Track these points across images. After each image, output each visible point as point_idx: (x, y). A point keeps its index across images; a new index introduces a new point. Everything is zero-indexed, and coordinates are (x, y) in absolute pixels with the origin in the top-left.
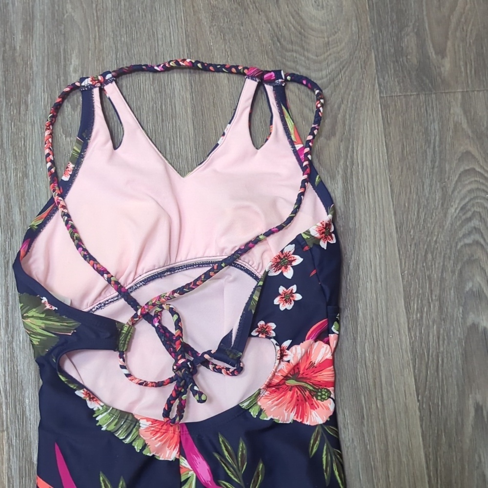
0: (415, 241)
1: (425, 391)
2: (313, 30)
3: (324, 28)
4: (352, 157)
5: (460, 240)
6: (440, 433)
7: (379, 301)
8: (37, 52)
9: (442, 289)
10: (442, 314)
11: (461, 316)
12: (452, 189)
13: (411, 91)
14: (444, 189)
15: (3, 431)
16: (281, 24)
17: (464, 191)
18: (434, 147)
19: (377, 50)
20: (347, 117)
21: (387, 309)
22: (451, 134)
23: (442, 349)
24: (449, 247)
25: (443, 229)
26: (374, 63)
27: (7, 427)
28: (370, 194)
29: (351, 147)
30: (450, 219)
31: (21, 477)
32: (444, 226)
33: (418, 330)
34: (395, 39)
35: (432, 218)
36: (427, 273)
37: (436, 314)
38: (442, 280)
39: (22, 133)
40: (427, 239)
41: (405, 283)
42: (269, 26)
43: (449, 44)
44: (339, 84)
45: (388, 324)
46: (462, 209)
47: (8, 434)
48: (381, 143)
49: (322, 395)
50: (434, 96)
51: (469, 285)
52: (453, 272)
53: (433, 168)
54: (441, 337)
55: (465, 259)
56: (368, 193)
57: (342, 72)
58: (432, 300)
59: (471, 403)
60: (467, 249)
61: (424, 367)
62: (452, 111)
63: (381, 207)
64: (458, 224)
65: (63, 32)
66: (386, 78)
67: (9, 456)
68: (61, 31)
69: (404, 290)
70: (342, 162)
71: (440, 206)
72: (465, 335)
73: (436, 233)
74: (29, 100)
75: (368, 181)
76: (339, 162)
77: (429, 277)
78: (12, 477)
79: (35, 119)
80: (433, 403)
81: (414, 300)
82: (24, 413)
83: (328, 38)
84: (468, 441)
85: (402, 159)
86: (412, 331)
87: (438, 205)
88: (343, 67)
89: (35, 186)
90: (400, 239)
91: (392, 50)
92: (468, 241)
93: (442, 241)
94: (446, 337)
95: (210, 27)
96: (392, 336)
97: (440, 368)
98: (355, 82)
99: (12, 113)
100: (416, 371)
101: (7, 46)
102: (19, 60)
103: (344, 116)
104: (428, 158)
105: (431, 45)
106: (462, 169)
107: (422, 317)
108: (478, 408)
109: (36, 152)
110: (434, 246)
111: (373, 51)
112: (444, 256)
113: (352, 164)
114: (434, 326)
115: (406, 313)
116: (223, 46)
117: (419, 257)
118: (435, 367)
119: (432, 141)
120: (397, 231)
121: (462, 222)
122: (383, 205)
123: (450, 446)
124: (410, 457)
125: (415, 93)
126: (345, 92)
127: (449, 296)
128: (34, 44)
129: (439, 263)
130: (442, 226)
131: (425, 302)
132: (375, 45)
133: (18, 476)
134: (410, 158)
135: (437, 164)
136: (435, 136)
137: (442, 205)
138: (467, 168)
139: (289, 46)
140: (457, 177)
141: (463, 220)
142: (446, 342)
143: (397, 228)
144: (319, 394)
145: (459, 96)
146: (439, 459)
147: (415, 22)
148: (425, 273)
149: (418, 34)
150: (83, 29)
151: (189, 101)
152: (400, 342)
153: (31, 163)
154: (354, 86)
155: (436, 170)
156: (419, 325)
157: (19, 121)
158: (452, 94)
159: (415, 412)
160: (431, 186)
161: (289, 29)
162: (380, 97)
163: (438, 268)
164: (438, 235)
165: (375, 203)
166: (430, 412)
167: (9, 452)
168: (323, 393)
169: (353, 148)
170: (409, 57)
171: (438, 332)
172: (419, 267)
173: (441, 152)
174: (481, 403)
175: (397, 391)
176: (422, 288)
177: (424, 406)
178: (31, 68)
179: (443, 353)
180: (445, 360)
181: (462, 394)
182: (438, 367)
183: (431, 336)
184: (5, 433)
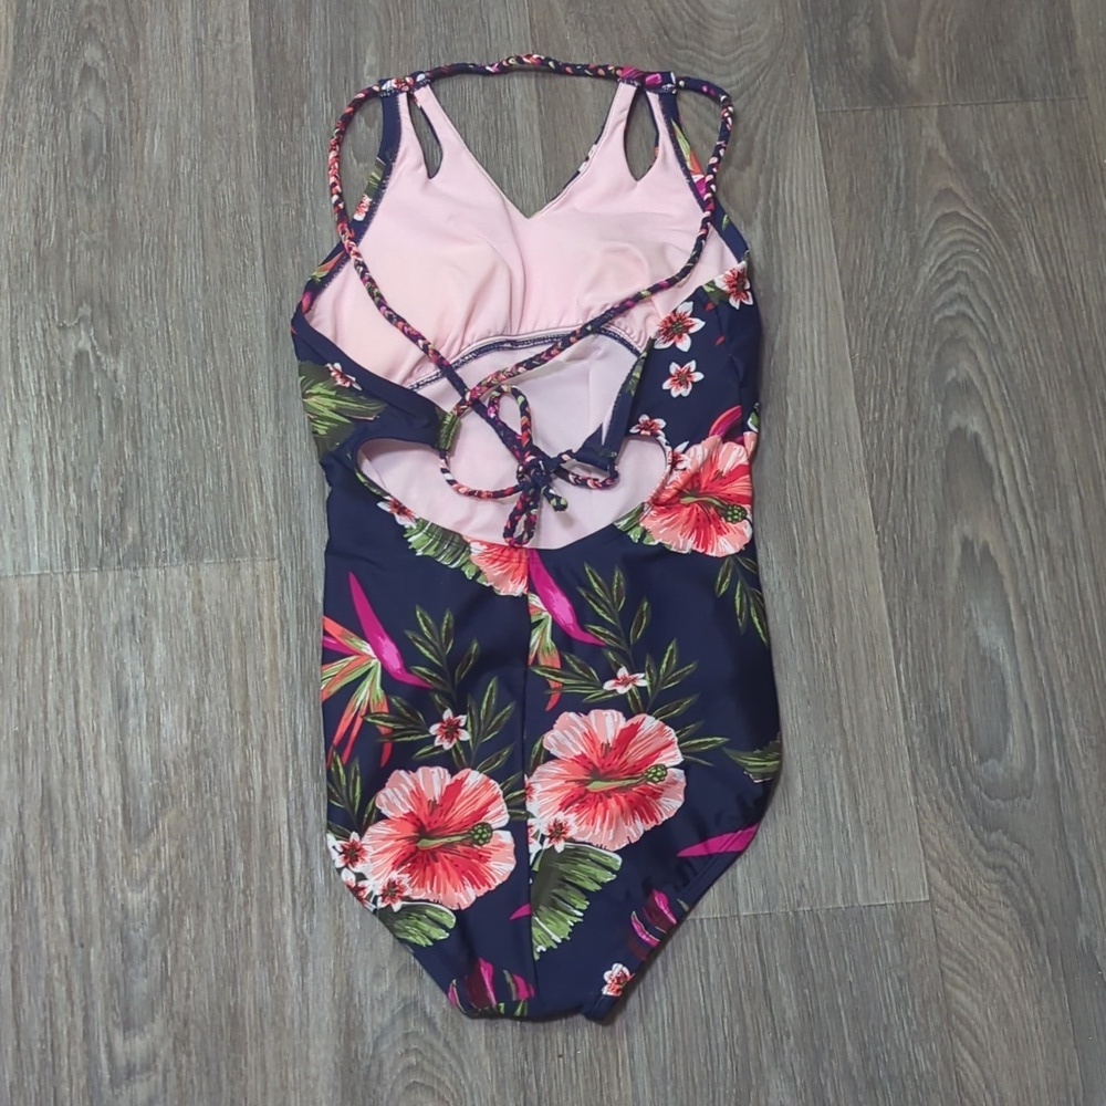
0: (871, 311)
1: (886, 520)
2: (714, 18)
3: (733, 16)
4: (776, 194)
5: (937, 311)
6: (910, 578)
7: (818, 394)
8: (316, 47)
9: (912, 380)
10: (911, 413)
11: (940, 416)
12: (925, 239)
13: (863, 105)
14: (913, 241)
15: (273, 559)
16: (670, 11)
17: (942, 244)
18: (898, 181)
19: (812, 47)
20: (769, 138)
21: (829, 404)
22: (923, 162)
23: (911, 462)
24: (921, 321)
25: (912, 296)
26: (807, 65)
28: (804, 246)
29: (774, 180)
30: (922, 281)
31: (299, 622)
32: (913, 292)
33: (876, 435)
34: (838, 32)
35: (895, 280)
36: (889, 357)
37: (902, 413)
38: (912, 366)
39: (296, 157)
40: (888, 310)
41: (856, 369)
42: (652, 13)
43: (919, 40)
44: (755, 94)
45: (831, 427)
46: (940, 267)
47: (280, 562)
48: (818, 176)
49: (734, 514)
50: (896, 111)
51: (952, 374)
52: (928, 355)
53: (896, 211)
54: (910, 445)
55: (945, 338)
56: (801, 244)
57: (761, 78)
58: (896, 393)
59: (955, 537)
60: (948, 323)
61: (885, 486)
62: (924, 133)
63: (820, 263)
64: (934, 289)
65: (353, 20)
66: (826, 86)
67: (283, 593)
68: (350, 20)
69: (855, 381)
70: (761, 202)
71: (907, 264)
72: (947, 443)
73: (902, 302)
74: (305, 112)
75: (800, 228)
76: (757, 201)
77: (892, 361)
78: (287, 621)
79: (314, 138)
80: (899, 537)
81: (869, 393)
82: (302, 534)
83: (739, 30)
84: (952, 589)
85: (850, 199)
86: (866, 436)
87: (905, 261)
88: (762, 71)
89: (315, 229)
90: (848, 308)
91: (834, 48)
92: (949, 312)
93: (911, 313)
94: (917, 446)
95: (565, 16)
96: (838, 443)
97: (909, 487)
98: (780, 91)
99: (281, 129)
100: (874, 491)
101: (273, 39)
102: (289, 57)
103: (764, 138)
104: (889, 196)
105: (891, 40)
106: (939, 213)
107: (881, 416)
108: (967, 544)
109: (316, 182)
110: (899, 319)
111: (805, 49)
112: (915, 334)
113: (777, 203)
114: (899, 429)
115: (859, 411)
116: (585, 40)
117: (877, 333)
118: (902, 487)
119: (895, 174)
120: (844, 297)
121: (941, 286)
122: (822, 263)
123: (925, 596)
124: (865, 611)
125: (869, 108)
126: (765, 105)
127: (921, 389)
128: (311, 36)
129: (906, 343)
130: (911, 292)
131: (886, 396)
132: (808, 41)
133: (295, 621)
134: (862, 196)
135: (902, 206)
136: (899, 168)
137: (911, 263)
138: (947, 211)
139: (682, 42)
140: (933, 222)
141: (942, 283)
142: (918, 452)
143: (843, 293)
144: (730, 513)
145: (935, 113)
146: (908, 613)
147: (869, 8)
148: (886, 357)
149: (871, 25)
150: (382, 16)
151: (536, 116)
152: (849, 450)
153: (308, 197)
154: (779, 97)
155: (901, 213)
156: (878, 427)
157: (292, 139)
158: (924, 109)
159: (873, 546)
160: (893, 235)
161: (681, 18)
162: (817, 112)
163: (906, 350)
164: (904, 304)
165: (811, 259)
166: (895, 548)
167: (283, 588)
168: (736, 512)
169: (777, 182)
170: (859, 57)
171: (906, 438)
172: (876, 348)
173: (907, 188)
174: (970, 538)
175: (845, 520)
176: (881, 377)
177: (886, 540)
178: (308, 68)
179: (913, 466)
180: (917, 477)
181: (943, 525)
182: (905, 487)
183: (895, 444)
184: (276, 561)
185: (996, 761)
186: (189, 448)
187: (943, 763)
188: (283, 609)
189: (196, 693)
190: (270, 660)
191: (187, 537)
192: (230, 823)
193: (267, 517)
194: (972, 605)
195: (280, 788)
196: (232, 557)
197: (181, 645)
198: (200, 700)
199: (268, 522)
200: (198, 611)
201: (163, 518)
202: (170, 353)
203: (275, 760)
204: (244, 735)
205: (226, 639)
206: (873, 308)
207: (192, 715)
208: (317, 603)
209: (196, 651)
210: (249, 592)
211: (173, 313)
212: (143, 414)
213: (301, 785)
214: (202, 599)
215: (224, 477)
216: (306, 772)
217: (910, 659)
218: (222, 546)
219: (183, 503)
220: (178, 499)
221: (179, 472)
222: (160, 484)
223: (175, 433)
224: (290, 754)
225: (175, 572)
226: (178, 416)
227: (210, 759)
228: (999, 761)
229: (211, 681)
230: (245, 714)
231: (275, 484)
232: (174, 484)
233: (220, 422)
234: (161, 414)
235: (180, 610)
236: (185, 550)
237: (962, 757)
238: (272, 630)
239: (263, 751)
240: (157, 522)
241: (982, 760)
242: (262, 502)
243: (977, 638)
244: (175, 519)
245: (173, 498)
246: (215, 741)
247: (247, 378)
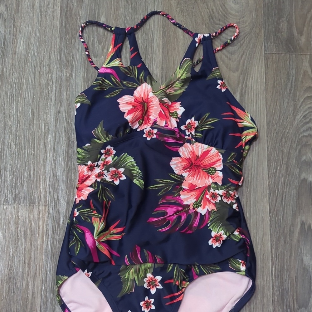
0: (276, 131)
1: (274, 212)
2: (231, 15)
3: (237, 14)
4: (246, 83)
5: (301, 133)
6: (280, 235)
7: (253, 161)
8: (84, 13)
9: (289, 158)
10: (287, 171)
11: (298, 174)
12: (299, 105)
13: (282, 52)
14: (295, 105)
15: (46, 206)
16: (215, 10)
17: (306, 107)
18: (292, 82)
19: (265, 28)
20: (246, 62)
21: (257, 165)
22: (302, 76)
23: (285, 190)
24: (295, 136)
25: (293, 126)
26: (263, 35)
27: (48, 204)
28: (254, 104)
29: (246, 78)
30: (297, 121)
31: (53, 231)
32: (293, 125)
33: (273, 178)
34: (276, 24)
35: (287, 120)
36: (282, 149)
37: (284, 171)
38: (289, 153)
39: (72, 54)
40: (283, 131)
41: (268, 153)
42: (208, 10)
43: (305, 29)
44: (242, 44)
45: (257, 174)
46: (304, 117)
47: (49, 207)
48: (262, 77)
50: (294, 55)
51: (304, 158)
52: (296, 150)
53: (290, 93)
54: (286, 184)
55: (303, 144)
57: (245, 38)
58: (283, 164)
59: (299, 221)
60: (305, 138)
61: (275, 198)
62: (303, 64)
63: (259, 111)
64: (301, 124)
65: (98, 4)
66: (269, 43)
67: (48, 219)
68: (97, 4)
69: (268, 157)
70: (240, 86)
71: (292, 114)
72: (299, 184)
73: (288, 128)
74: (77, 37)
75: (254, 97)
76: (239, 85)
77: (282, 151)
78: (48, 230)
79: (79, 47)
80: (278, 218)
81: (273, 162)
82: (58, 197)
83: (239, 20)
84: (295, 241)
85: (274, 87)
86: (270, 178)
88: (246, 36)
89: (76, 82)
90: (268, 129)
91: (274, 29)
92: (305, 134)
93: (291, 133)
94: (288, 184)
95: (176, 8)
96: (259, 180)
97: (284, 200)
98: (252, 44)
99: (67, 43)
100: (270, 200)
101: (68, 8)
102: (73, 16)
103: (244, 61)
104: (288, 88)
105: (295, 28)
106: (306, 96)
107: (276, 172)
108: (303, 224)
109: (78, 64)
110: (287, 135)
111: (263, 28)
112: (292, 141)
113: (246, 87)
114: (282, 177)
115: (268, 169)
116: (182, 19)
117: (278, 140)
118: (281, 199)
119: (291, 79)
120: (267, 125)
121: (303, 124)
122: (260, 110)
123: (285, 242)
124: (262, 246)
125: (284, 53)
126: (245, 49)
127: (292, 163)
128: (82, 9)
129: (288, 144)
131: (279, 164)
132: (264, 26)
133: (51, 230)
134: (278, 86)
135: (292, 91)
136: (293, 77)
137: (293, 113)
138: (309, 95)
139: (218, 22)
140: (303, 99)
141: (304, 122)
142: (288, 186)
143: (267, 123)
145: (308, 57)
146: (278, 248)
147: (288, 15)
148: (280, 149)
149: (288, 22)
150: (109, 3)
151: (161, 45)
152: (263, 183)
153: (74, 69)
154: (251, 46)
155: (291, 95)
156: (275, 176)
157: (71, 47)
158: (304, 56)
159: (268, 221)
160: (288, 103)
161: (218, 13)
162: (265, 53)
163: (288, 147)
164: (289, 129)
165: (256, 108)
166: (276, 222)
167: (48, 217)
169: (247, 79)
170: (282, 34)
171: (285, 181)
172: (277, 145)
173: (295, 86)
174: (304, 221)
175: (259, 210)
176: (278, 157)
177: (273, 219)
178: (80, 21)
179: (286, 192)
180: (287, 196)
181: (294, 216)
182: (282, 199)
183: (280, 183)
184: (47, 207)
185: (304, 308)
186: (20, 161)
187: (285, 308)
188: (47, 225)
189: (12, 254)
190: (41, 244)
191: (15, 195)
192: (19, 306)
193: (46, 189)
194: (302, 247)
195: (39, 293)
196: (31, 204)
197: (9, 236)
198: (13, 257)
199: (46, 191)
200: (16, 223)
201: (8, 186)
202: (18, 124)
203: (38, 283)
204: (28, 272)
205: (25, 235)
206: (277, 129)
207: (10, 263)
208: (60, 224)
209: (14, 238)
210: (36, 217)
211: (20, 109)
212: (5, 146)
213: (47, 293)
214: (18, 219)
215: (32, 173)
216: (49, 289)
217: (277, 266)
218: (28, 198)
219: (16, 182)
220: (14, 180)
221: (16, 170)
222: (8, 174)
223: (16, 155)
224: (44, 281)
225: (10, 207)
226: (18, 148)
227: (15, 280)
228: (306, 309)
229: (18, 251)
230: (29, 264)
231: (50, 177)
232: (13, 174)
233: (33, 152)
234: (12, 146)
235: (9, 223)
236: (14, 199)
237: (292, 306)
238: (43, 232)
239: (34, 279)
240: (5, 188)
241: (300, 307)
242: (45, 184)
243: (302, 260)
244: (12, 187)
245: (12, 179)
246: (17, 273)
247: (45, 136)
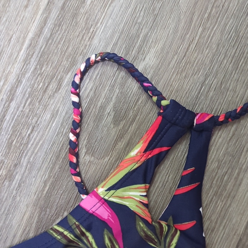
8: (110, 20)
39: (34, 121)
65: (156, 12)
68: (154, 10)
74: (66, 80)
79: (61, 109)
89: (14, 198)
99: (36, 86)
109: (39, 154)
128: (111, 8)
150: (183, 21)
153: (25, 164)
157: (40, 102)
178: (91, 38)
